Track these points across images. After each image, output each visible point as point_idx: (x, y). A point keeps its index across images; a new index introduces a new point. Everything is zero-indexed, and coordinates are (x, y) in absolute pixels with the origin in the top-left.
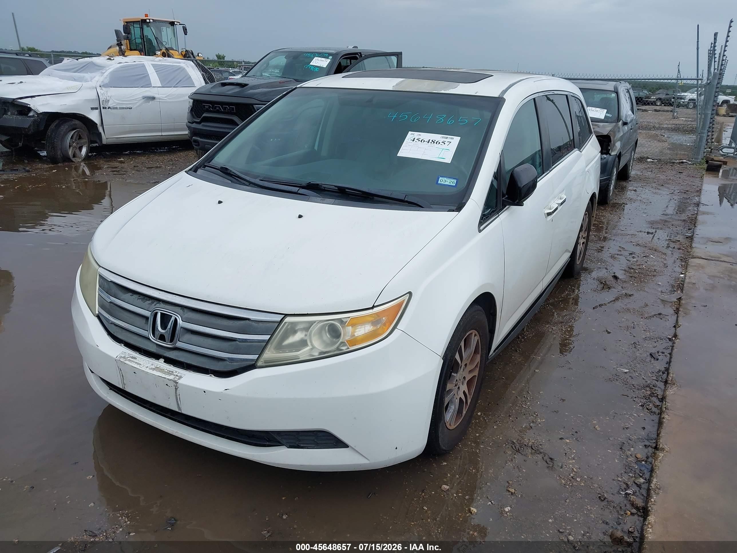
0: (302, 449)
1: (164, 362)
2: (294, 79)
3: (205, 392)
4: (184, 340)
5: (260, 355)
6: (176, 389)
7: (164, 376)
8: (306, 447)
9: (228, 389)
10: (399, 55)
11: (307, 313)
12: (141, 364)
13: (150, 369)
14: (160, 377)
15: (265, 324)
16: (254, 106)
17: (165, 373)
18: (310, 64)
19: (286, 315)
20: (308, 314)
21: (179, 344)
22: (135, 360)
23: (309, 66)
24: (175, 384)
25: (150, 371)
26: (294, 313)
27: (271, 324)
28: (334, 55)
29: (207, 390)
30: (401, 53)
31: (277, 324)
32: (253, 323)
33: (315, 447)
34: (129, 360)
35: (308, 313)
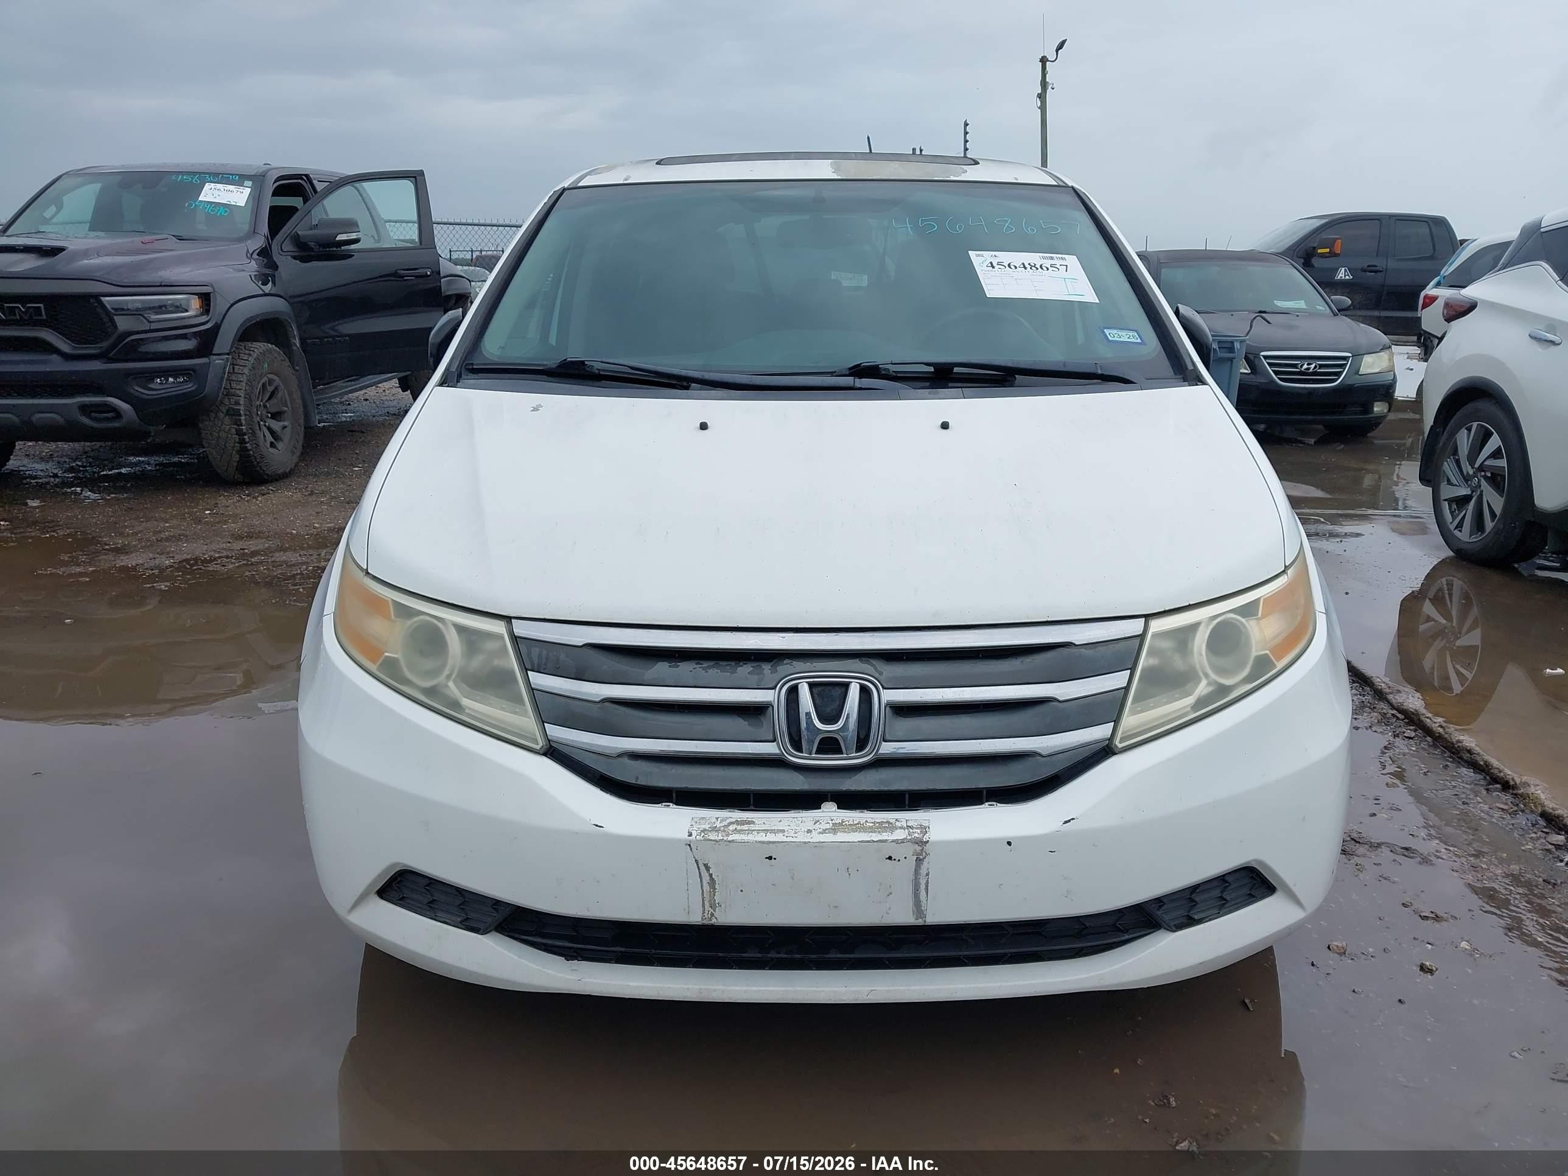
0: (1202, 926)
1: (838, 808)
2: (174, 236)
3: (1009, 843)
4: (900, 734)
5: (1117, 721)
6: (919, 861)
7: (875, 837)
8: (1205, 918)
9: (1073, 819)
10: (418, 178)
11: (1187, 604)
12: (783, 831)
13: (820, 833)
14: (868, 842)
15: (1111, 646)
16: (103, 299)
17: (872, 830)
18: (200, 199)
19: (1148, 617)
20: (1190, 605)
21: (888, 749)
22: (752, 827)
23: (196, 203)
24: (918, 848)
25: (829, 838)
26: (1163, 610)
27: (1123, 643)
28: (257, 179)
29: (1014, 838)
30: (421, 173)
31: (1137, 641)
32: (1083, 650)
33: (1221, 913)
34: (736, 831)
35: (1191, 603)
